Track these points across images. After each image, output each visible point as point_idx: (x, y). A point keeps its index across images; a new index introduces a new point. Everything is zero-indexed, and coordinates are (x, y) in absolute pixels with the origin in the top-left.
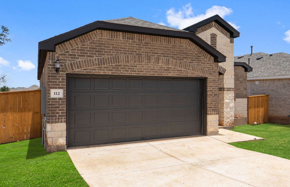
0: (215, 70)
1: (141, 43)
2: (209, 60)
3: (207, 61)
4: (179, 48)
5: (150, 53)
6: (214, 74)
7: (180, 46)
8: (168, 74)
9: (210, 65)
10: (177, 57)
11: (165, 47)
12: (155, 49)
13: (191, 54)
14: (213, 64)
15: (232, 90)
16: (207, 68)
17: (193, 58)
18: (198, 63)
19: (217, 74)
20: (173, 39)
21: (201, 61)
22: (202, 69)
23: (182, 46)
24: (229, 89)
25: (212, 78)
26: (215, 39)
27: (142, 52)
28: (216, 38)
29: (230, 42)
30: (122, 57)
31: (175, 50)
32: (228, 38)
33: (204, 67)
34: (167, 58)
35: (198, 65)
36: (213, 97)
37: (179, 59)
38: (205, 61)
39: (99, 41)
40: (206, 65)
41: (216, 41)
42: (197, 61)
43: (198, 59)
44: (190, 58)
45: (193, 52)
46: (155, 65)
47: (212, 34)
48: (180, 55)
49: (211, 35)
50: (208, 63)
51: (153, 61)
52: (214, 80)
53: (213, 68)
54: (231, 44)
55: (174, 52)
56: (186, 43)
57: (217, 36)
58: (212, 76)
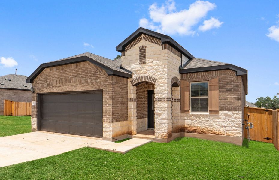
0: (109, 82)
1: (63, 71)
2: (104, 75)
3: (102, 76)
4: (82, 70)
5: (67, 76)
6: (108, 86)
7: (83, 68)
8: (76, 90)
9: (105, 79)
10: (82, 76)
11: (75, 71)
12: (69, 73)
13: (91, 72)
14: (108, 77)
15: (165, 101)
16: (103, 81)
17: (92, 75)
18: (96, 78)
19: (110, 86)
20: (78, 64)
21: (98, 76)
22: (98, 83)
23: (84, 68)
24: (160, 100)
25: (106, 90)
26: (144, 51)
27: (63, 77)
28: (145, 49)
29: (162, 49)
30: (54, 81)
31: (80, 71)
32: (160, 45)
33: (100, 81)
34: (76, 78)
35: (95, 80)
36: (107, 107)
37: (83, 78)
38: (101, 76)
39: (46, 74)
40: (102, 79)
41: (145, 53)
42: (95, 77)
43: (96, 75)
44: (90, 75)
45: (92, 70)
46: (69, 84)
47: (141, 47)
48: (83, 74)
49: (139, 48)
50: (103, 78)
51: (68, 81)
52: (108, 92)
53: (107, 81)
54: (164, 50)
55: (80, 73)
56: (87, 64)
57: (146, 47)
58: (107, 88)
